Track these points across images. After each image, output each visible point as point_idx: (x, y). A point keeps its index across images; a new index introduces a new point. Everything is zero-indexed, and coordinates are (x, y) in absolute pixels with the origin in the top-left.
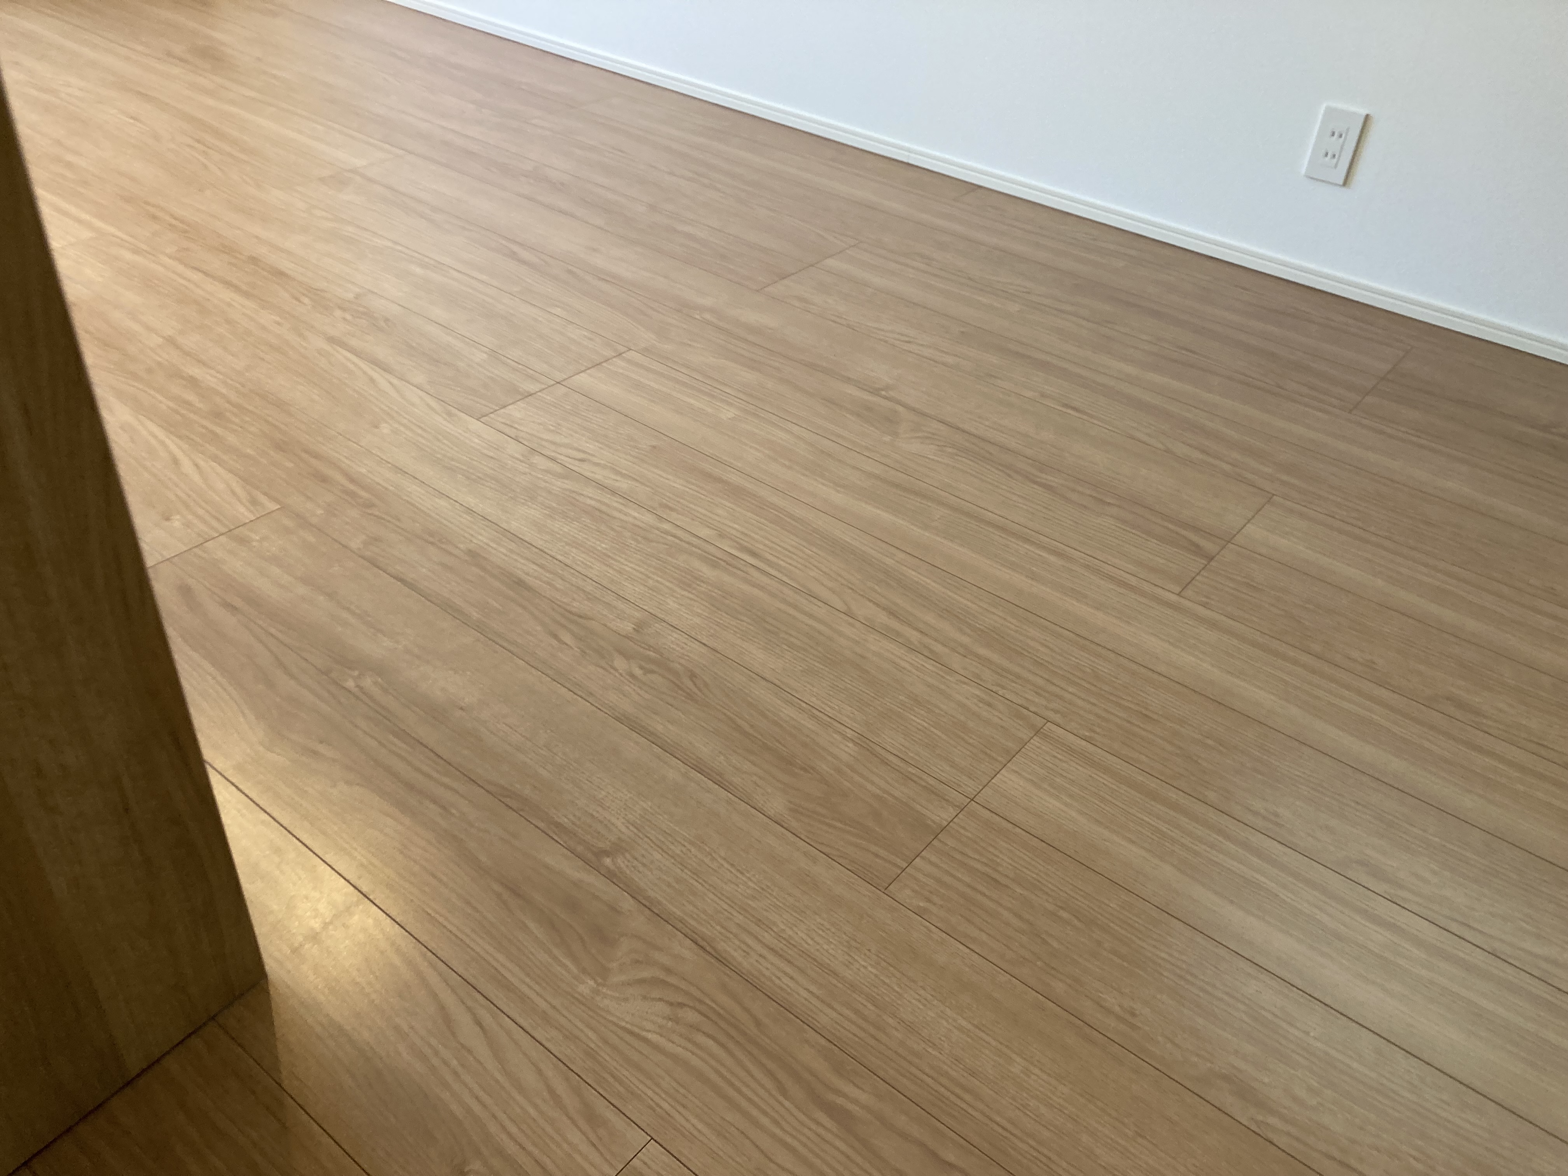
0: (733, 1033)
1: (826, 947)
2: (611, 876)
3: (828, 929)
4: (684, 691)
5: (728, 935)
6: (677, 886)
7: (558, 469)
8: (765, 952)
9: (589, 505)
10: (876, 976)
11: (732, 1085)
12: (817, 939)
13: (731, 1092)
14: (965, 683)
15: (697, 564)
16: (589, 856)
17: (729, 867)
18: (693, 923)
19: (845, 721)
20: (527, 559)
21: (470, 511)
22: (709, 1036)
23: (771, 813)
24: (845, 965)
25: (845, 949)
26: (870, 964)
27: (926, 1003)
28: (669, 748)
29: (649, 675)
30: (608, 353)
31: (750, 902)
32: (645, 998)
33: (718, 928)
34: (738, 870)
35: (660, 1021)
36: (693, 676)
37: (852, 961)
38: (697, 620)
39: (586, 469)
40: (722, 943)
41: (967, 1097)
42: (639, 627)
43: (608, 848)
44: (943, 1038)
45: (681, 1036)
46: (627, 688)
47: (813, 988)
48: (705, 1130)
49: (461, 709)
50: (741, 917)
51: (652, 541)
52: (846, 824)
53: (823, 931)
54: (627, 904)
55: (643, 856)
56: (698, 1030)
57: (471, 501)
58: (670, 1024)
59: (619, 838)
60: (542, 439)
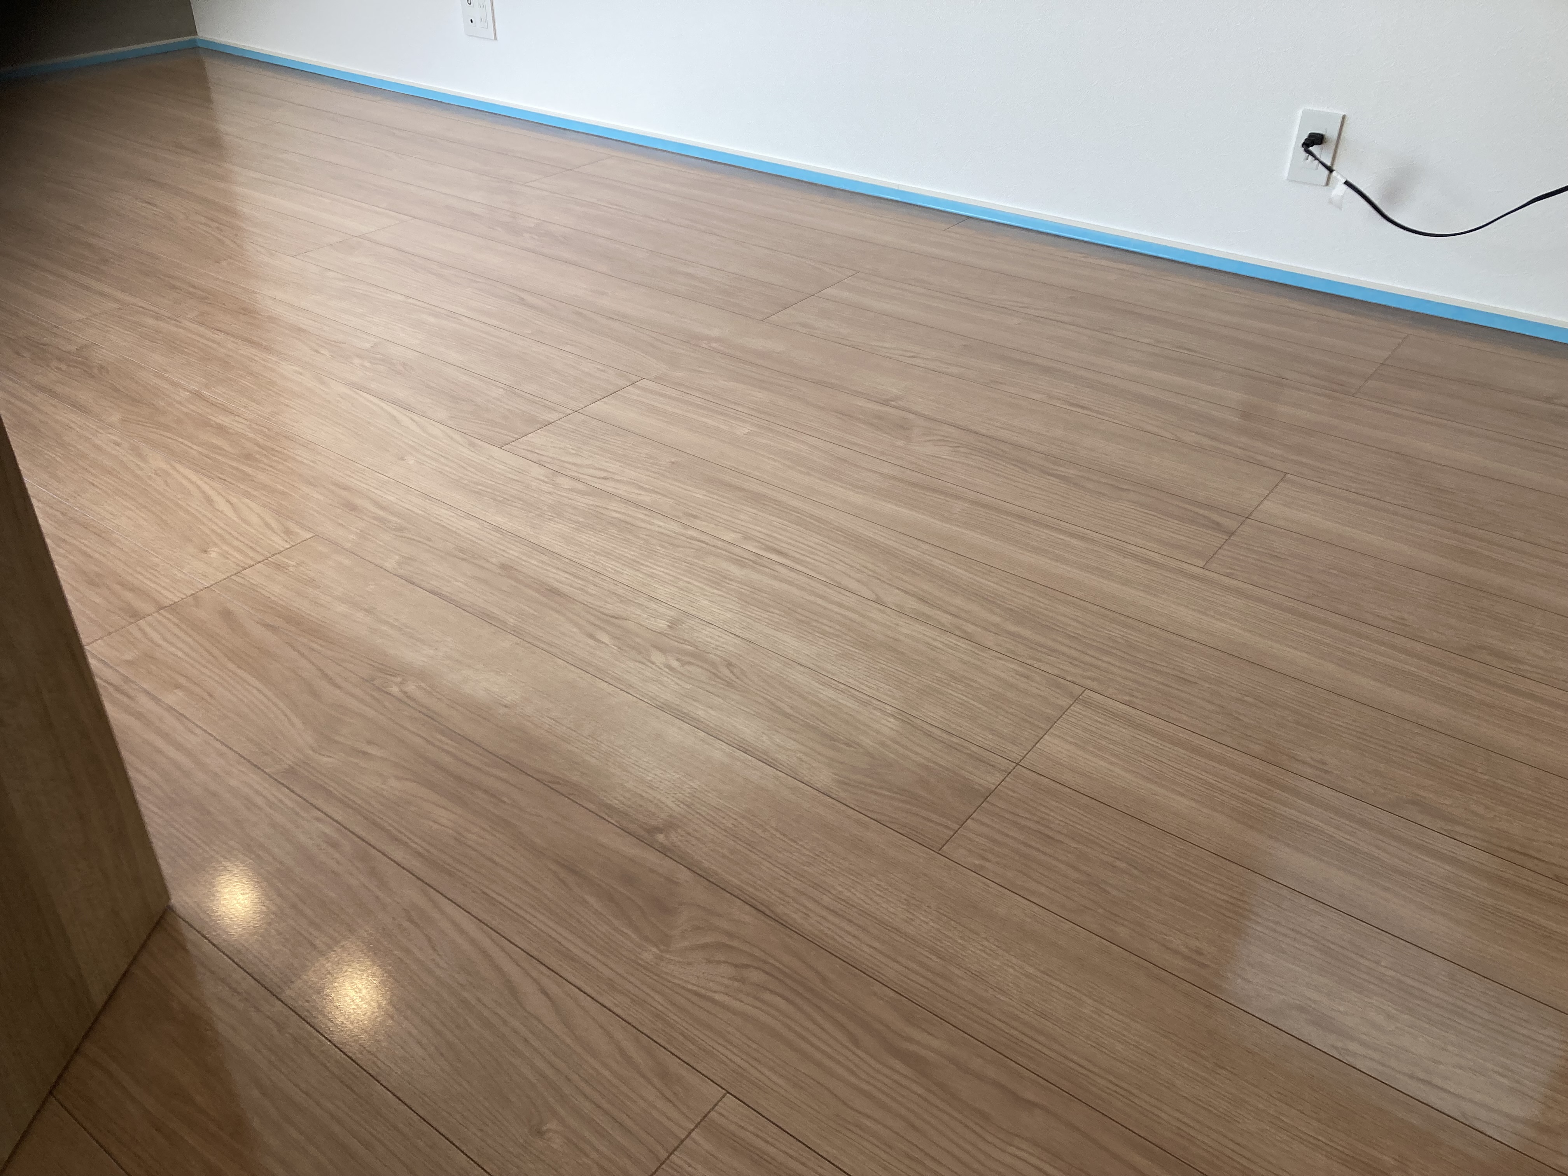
0: (800, 989)
1: (884, 905)
2: (664, 851)
3: (887, 889)
4: (722, 679)
5: (786, 899)
6: (732, 857)
7: (581, 486)
8: (824, 913)
9: (615, 518)
10: (938, 930)
11: (803, 1038)
12: (876, 898)
13: (803, 1045)
14: (1000, 659)
15: (724, 565)
16: (643, 833)
17: (782, 837)
18: (751, 889)
19: (885, 699)
20: (558, 569)
21: (498, 529)
22: (776, 993)
23: (819, 785)
24: (906, 921)
25: (904, 907)
26: (931, 920)
27: (991, 953)
28: (714, 733)
29: (686, 667)
30: (622, 382)
31: (805, 868)
32: (709, 961)
33: (777, 893)
34: (791, 840)
35: (726, 981)
36: (729, 665)
37: (911, 916)
38: (729, 615)
39: (609, 486)
40: (781, 907)
41: (1041, 1038)
42: (673, 624)
43: (661, 826)
44: (1011, 984)
45: (748, 994)
46: (666, 679)
47: (877, 945)
48: (780, 1081)
49: (505, 706)
50: (798, 882)
51: (679, 547)
52: (894, 793)
53: (881, 891)
54: (684, 875)
55: (695, 831)
56: (766, 989)
57: (499, 520)
58: (736, 984)
59: (670, 816)
60: (564, 462)
